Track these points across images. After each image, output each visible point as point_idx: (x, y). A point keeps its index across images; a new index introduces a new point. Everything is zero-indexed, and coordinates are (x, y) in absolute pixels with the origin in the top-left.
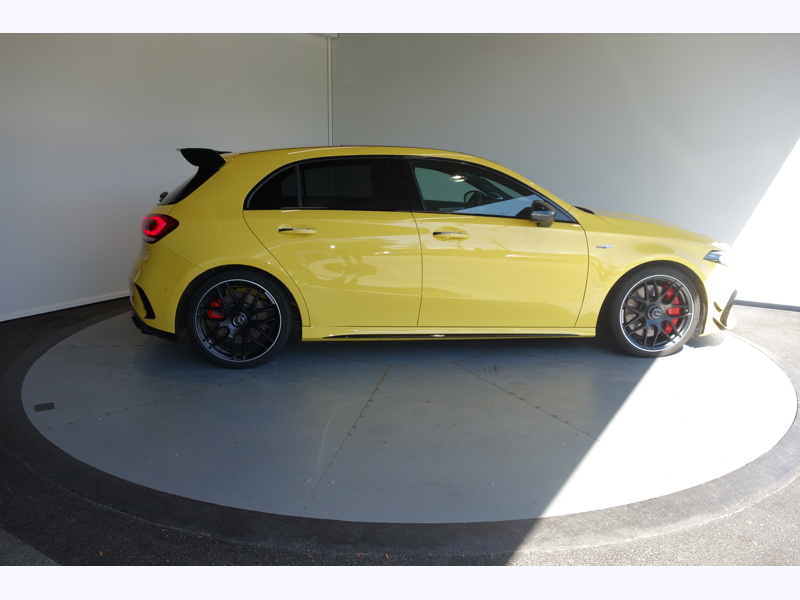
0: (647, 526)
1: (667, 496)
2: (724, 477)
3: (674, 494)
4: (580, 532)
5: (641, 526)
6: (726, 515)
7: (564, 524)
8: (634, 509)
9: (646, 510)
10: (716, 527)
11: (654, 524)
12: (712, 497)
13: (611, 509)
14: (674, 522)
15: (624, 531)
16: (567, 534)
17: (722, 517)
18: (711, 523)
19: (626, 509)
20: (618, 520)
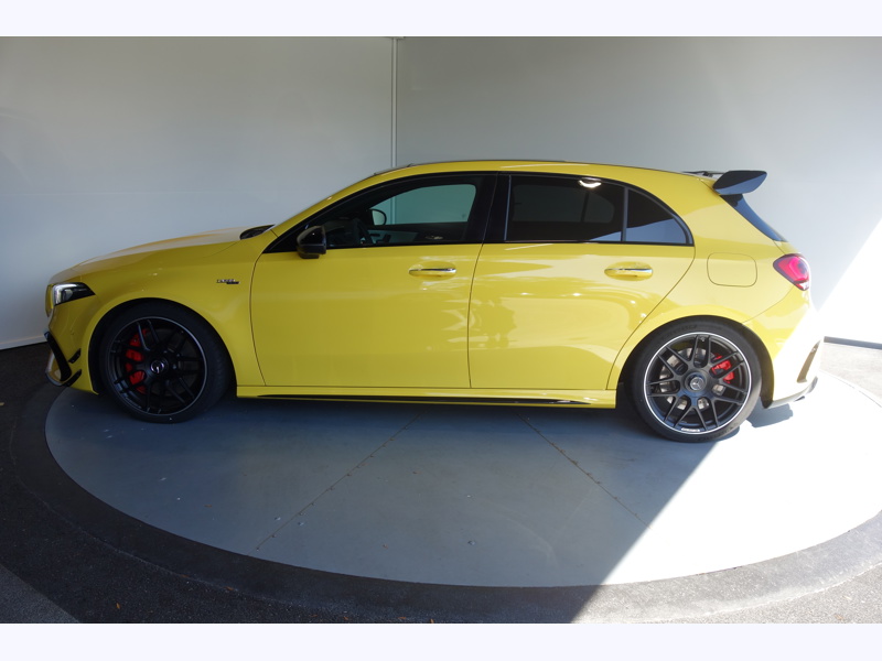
0: (730, 599)
1: (755, 564)
2: (822, 545)
3: (762, 563)
4: (652, 603)
5: (723, 599)
6: (822, 590)
7: (635, 592)
8: (714, 579)
9: (729, 580)
10: (809, 602)
11: (738, 596)
12: (807, 568)
13: (688, 578)
14: (761, 595)
15: (703, 604)
16: (637, 604)
17: (817, 591)
18: (803, 598)
19: (706, 578)
20: (697, 590)
